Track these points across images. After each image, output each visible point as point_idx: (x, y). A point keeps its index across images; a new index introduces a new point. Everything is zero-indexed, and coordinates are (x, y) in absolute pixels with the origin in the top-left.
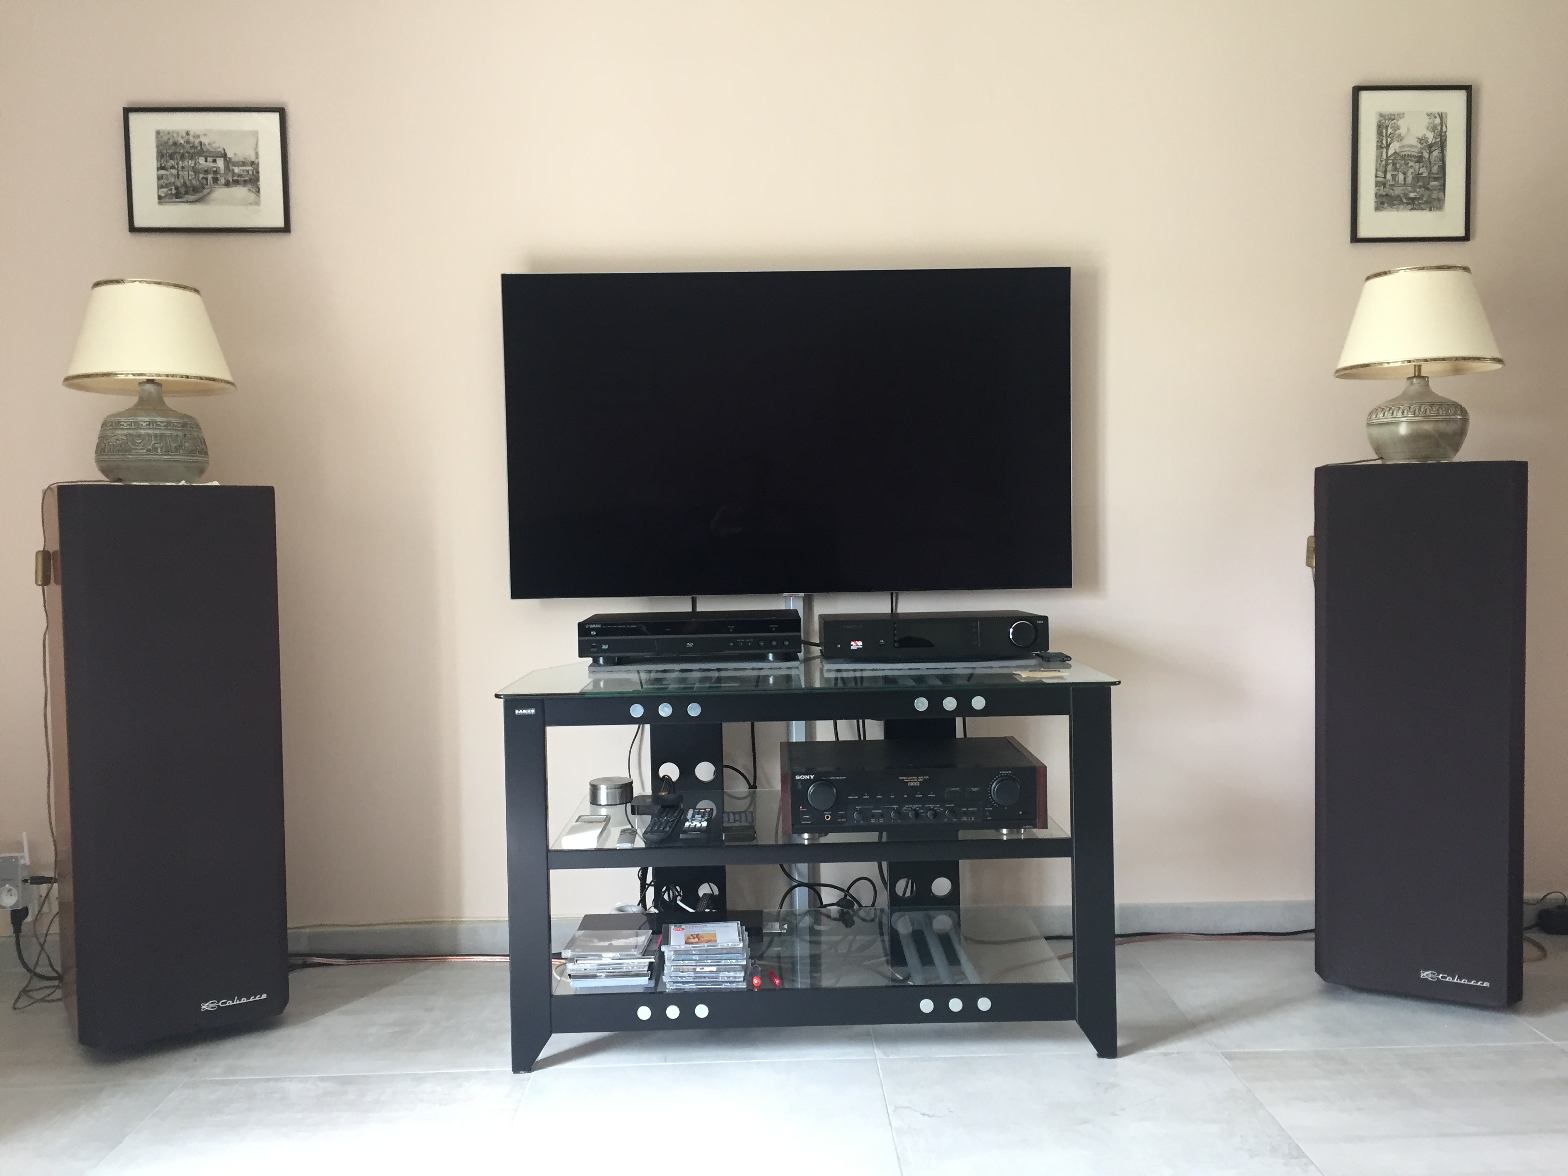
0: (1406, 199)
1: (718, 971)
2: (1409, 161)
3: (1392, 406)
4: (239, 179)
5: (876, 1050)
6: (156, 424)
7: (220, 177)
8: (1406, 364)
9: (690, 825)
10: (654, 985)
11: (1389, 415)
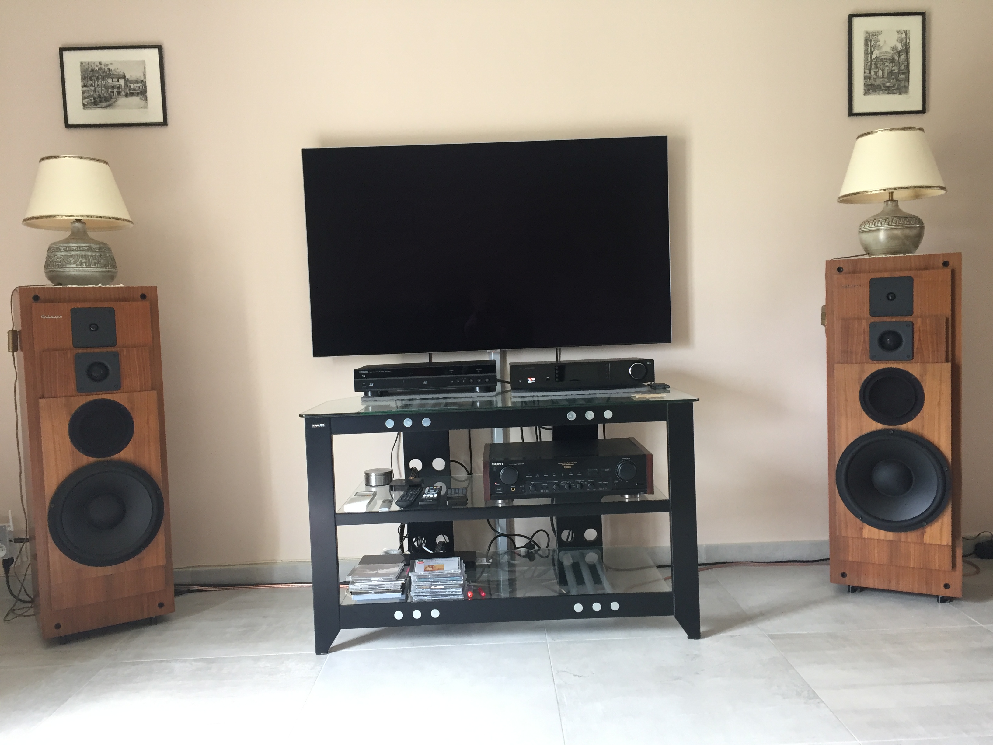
0: (884, 87)
1: (445, 588)
2: (885, 62)
3: (874, 220)
4: (134, 91)
5: (547, 637)
6: (82, 248)
7: (122, 91)
8: (882, 191)
9: (426, 496)
10: (405, 598)
11: (872, 225)
